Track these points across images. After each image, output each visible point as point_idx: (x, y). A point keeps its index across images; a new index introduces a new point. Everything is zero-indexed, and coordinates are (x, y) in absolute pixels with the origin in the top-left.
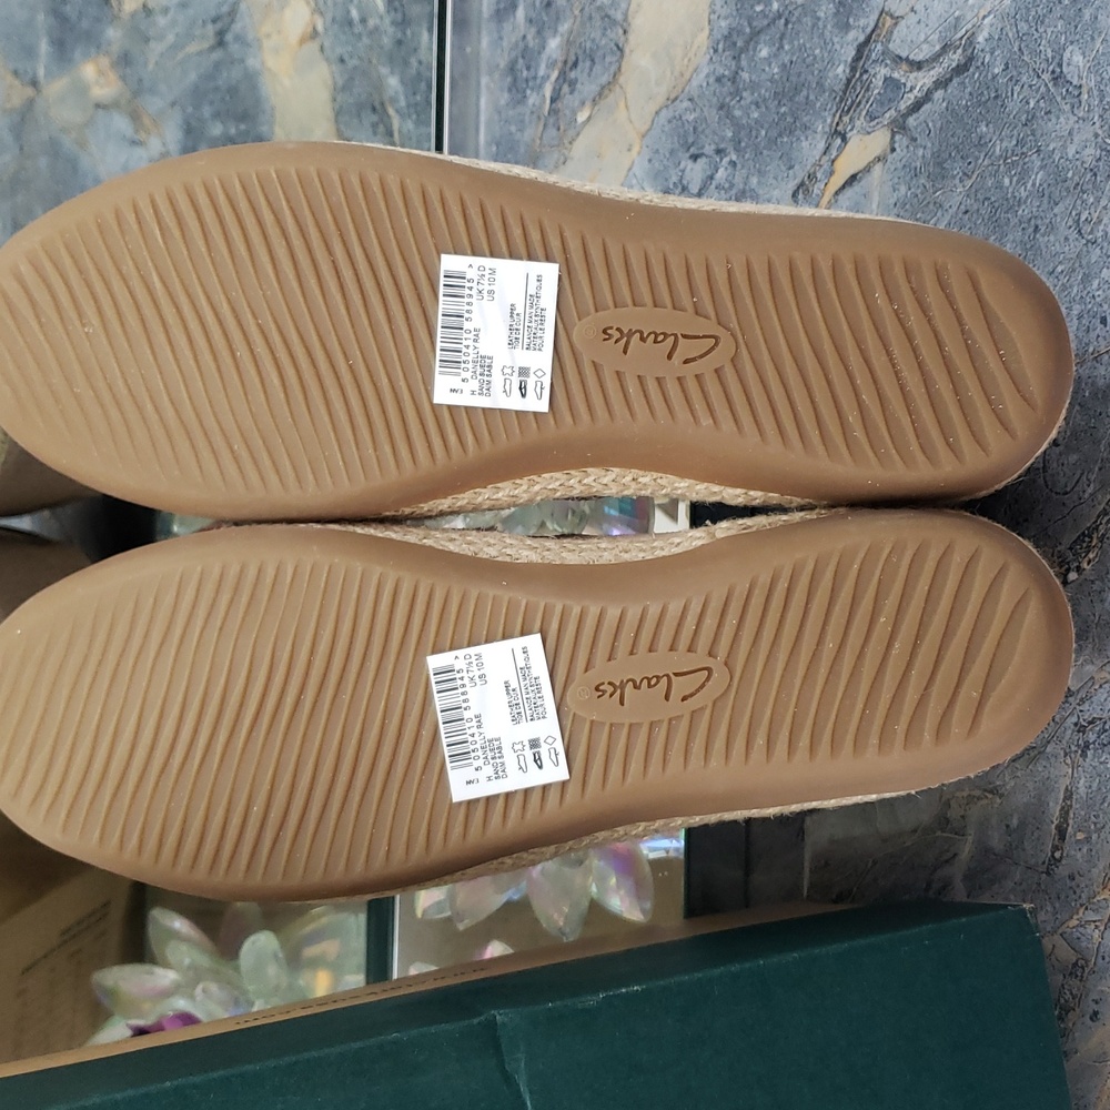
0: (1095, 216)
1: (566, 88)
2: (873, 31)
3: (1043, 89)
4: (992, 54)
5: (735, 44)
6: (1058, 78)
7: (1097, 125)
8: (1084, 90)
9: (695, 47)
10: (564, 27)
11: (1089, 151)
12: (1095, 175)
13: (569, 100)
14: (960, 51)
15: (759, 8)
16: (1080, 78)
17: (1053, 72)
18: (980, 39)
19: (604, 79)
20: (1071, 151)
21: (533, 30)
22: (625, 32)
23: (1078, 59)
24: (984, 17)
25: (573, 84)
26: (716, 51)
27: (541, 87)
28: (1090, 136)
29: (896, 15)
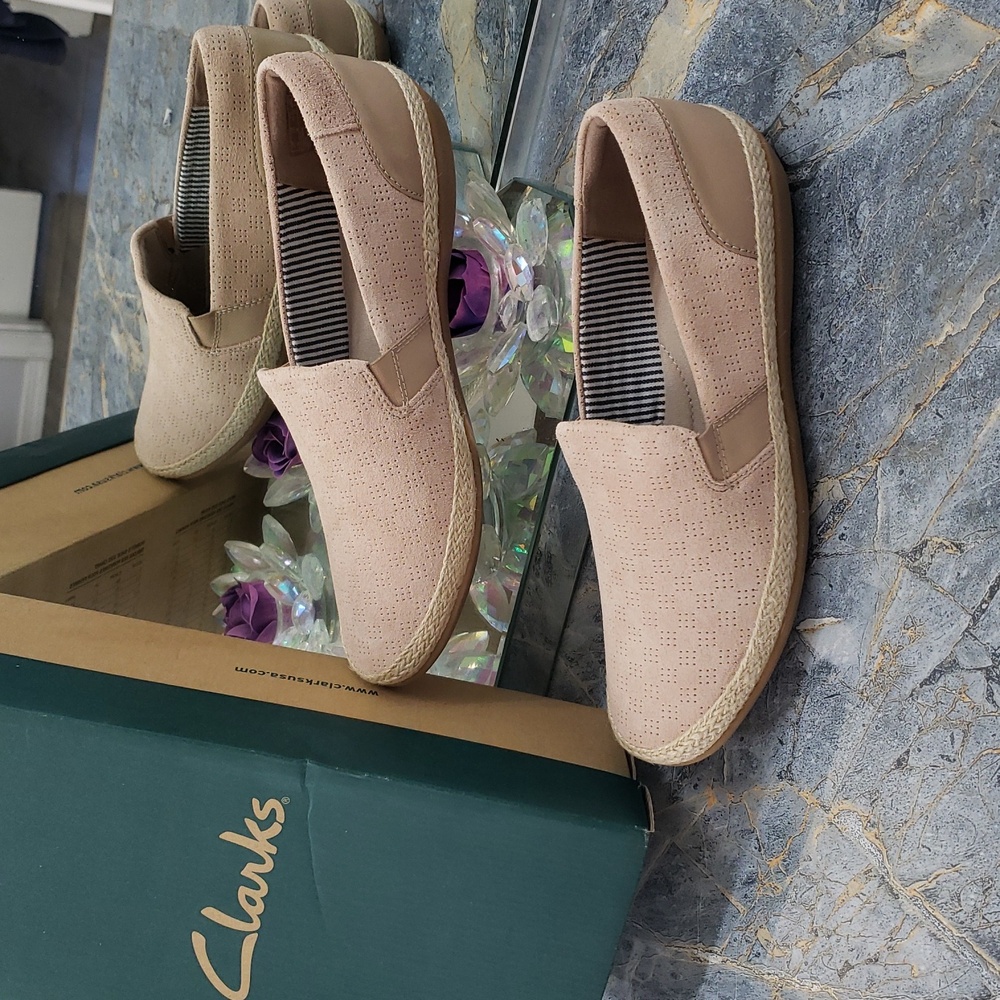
0: (841, 325)
1: (602, 72)
2: (769, 128)
3: (842, 223)
4: (825, 181)
5: (697, 93)
6: (852, 219)
7: (861, 264)
8: (863, 236)
9: (676, 82)
10: (612, 25)
11: (851, 279)
12: (849, 297)
13: (601, 81)
14: (809, 170)
15: (716, 74)
16: (863, 226)
17: (851, 214)
18: (822, 168)
19: (624, 77)
20: (843, 273)
21: (595, 17)
22: (643, 49)
23: (866, 213)
24: (829, 153)
25: (607, 70)
26: (686, 93)
27: (590, 62)
28: (855, 269)
29: (785, 123)
